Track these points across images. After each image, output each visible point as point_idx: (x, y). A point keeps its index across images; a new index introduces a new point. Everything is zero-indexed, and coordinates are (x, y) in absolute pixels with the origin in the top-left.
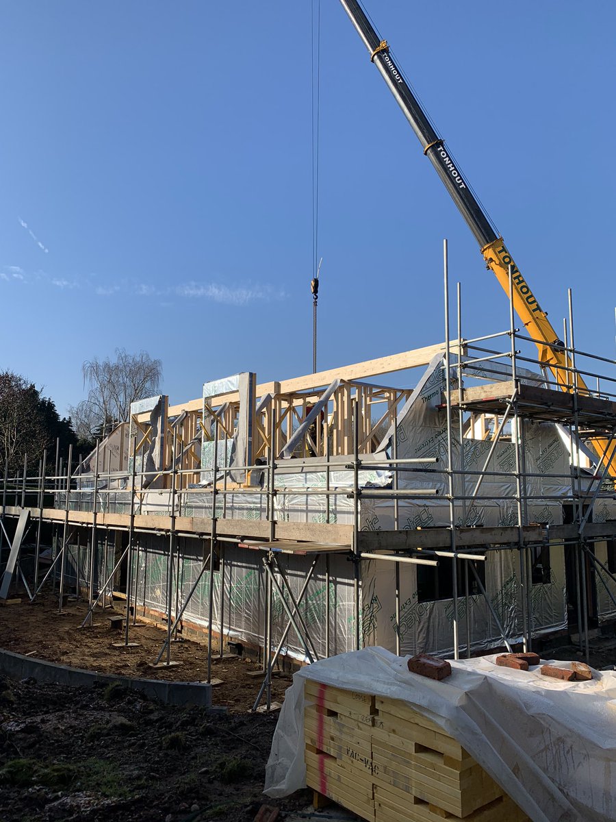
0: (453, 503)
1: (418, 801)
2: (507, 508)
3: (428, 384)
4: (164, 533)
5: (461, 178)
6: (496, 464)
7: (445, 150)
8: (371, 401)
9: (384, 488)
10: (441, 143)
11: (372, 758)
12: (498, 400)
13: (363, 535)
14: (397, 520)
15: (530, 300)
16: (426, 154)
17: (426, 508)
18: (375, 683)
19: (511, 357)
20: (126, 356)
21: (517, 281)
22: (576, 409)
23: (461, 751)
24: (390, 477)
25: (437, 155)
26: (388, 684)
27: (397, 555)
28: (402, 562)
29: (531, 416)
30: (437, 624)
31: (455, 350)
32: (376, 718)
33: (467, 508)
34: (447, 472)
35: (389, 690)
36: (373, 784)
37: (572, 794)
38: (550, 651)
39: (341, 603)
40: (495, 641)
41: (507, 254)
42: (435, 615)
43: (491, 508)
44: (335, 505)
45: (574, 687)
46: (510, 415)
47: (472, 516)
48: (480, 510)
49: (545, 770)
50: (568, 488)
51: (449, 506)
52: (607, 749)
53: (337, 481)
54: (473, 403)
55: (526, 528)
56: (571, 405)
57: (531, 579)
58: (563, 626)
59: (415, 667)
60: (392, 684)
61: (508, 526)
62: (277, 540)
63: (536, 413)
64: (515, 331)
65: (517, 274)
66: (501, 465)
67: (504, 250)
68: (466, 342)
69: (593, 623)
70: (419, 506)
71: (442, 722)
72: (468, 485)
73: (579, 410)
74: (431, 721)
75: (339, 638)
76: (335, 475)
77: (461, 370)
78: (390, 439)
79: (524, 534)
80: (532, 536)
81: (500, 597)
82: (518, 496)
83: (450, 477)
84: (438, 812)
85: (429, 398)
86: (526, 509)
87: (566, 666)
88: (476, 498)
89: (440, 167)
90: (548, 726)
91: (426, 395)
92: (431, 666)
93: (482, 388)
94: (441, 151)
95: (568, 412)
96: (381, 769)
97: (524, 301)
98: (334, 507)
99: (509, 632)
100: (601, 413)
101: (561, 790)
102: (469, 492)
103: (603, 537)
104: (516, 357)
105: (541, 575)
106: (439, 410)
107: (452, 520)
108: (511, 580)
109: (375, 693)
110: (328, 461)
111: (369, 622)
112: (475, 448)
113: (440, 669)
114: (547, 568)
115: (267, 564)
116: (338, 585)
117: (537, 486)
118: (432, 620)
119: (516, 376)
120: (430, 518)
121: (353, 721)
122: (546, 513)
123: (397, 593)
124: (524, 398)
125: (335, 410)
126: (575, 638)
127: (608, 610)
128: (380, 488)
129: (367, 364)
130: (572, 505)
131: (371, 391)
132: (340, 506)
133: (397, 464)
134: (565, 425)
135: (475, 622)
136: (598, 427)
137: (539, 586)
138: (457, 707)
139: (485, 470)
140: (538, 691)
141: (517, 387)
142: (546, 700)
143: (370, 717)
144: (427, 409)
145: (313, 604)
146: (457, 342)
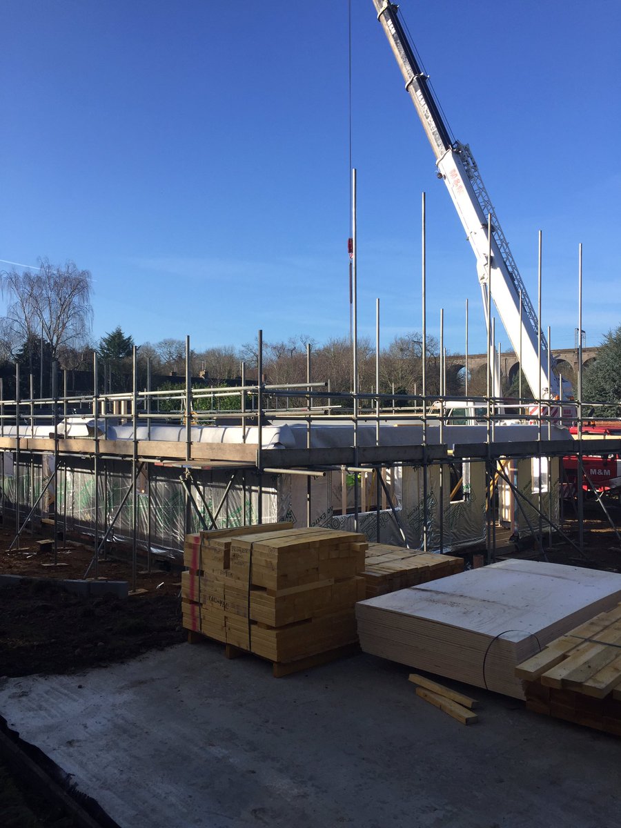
4: (88, 456)
11: (224, 599)
13: (267, 453)
20: (49, 267)
32: (228, 571)
36: (225, 617)
55: (428, 447)
58: (481, 541)
62: (193, 459)
79: (428, 452)
80: (437, 454)
81: (417, 513)
96: (230, 605)
108: (429, 497)
115: (184, 481)
123: (308, 495)
143: (224, 571)
145: (234, 520)
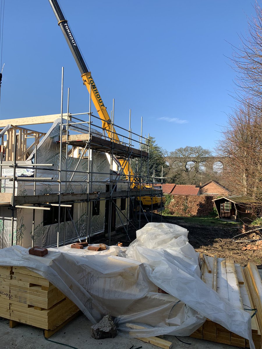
0: (60, 184)
1: (30, 306)
2: (84, 186)
3: (53, 131)
5: (74, 41)
6: (81, 168)
7: (68, 26)
8: (27, 137)
9: (30, 177)
10: (66, 22)
11: (10, 293)
12: (82, 141)
13: (17, 198)
14: (35, 191)
15: (100, 101)
16: (59, 25)
17: (49, 186)
18: (12, 261)
19: (89, 124)
21: (95, 92)
22: (113, 147)
23: (49, 283)
24: (33, 172)
25: (64, 27)
26: (19, 260)
27: (34, 206)
28: (36, 209)
29: (96, 149)
30: (51, 234)
31: (66, 118)
32: (13, 275)
33: (67, 186)
34: (58, 170)
35: (19, 263)
36: (10, 303)
37: (92, 292)
38: (97, 241)
39: (6, 228)
40: (75, 239)
41: (92, 80)
42: (51, 230)
43: (78, 186)
44: (5, 184)
45: (99, 253)
46: (87, 148)
47: (70, 189)
48: (73, 187)
49: (82, 285)
50: (108, 178)
51: (59, 185)
52: (106, 274)
53: (6, 173)
54: (72, 142)
55: (90, 194)
56: (111, 146)
57: (92, 214)
58: (103, 231)
59: (33, 252)
60: (20, 260)
61: (84, 193)
63: (98, 148)
64: (91, 113)
65: (95, 89)
66: (83, 168)
67: (91, 77)
68: (71, 115)
69: (113, 229)
70: (46, 185)
71: (41, 273)
72: (69, 176)
73: (114, 148)
74: (36, 273)
75: (4, 244)
76: (6, 170)
77: (68, 127)
78: (34, 155)
79: (89, 196)
80: (93, 197)
81: (79, 221)
82: (88, 181)
83: (60, 173)
84: (38, 309)
85: (53, 138)
86: (92, 186)
87: (97, 246)
88: (71, 182)
89: (65, 33)
90: (85, 269)
91: (52, 136)
92: (39, 251)
93: (77, 136)
94: (66, 25)
95: (110, 149)
96: (14, 296)
97: (98, 101)
98: (4, 185)
99: (81, 235)
100: (122, 150)
101: (88, 291)
102: (69, 180)
103: (119, 197)
104: (91, 124)
105: (96, 211)
106: (58, 144)
107: (59, 191)
108: (84, 214)
109: (13, 265)
110: (2, 163)
111: (19, 235)
112: (73, 161)
113: (42, 252)
114: (98, 209)
116: (5, 221)
117: (96, 177)
118: (49, 233)
119: (90, 132)
120: (51, 190)
121: (2, 278)
122: (100, 188)
123: (33, 222)
124: (93, 141)
125: (8, 139)
126: (106, 235)
127: (119, 224)
128: (28, 177)
129: (25, 119)
130: (109, 185)
131: (27, 132)
132: (7, 185)
133: (36, 166)
134: (109, 153)
135: (68, 232)
136: (121, 155)
137: (95, 216)
138: (48, 266)
139: (76, 170)
140: (83, 256)
141: (90, 137)
142: (85, 259)
143: (10, 276)
144: (52, 142)
146: (67, 114)
